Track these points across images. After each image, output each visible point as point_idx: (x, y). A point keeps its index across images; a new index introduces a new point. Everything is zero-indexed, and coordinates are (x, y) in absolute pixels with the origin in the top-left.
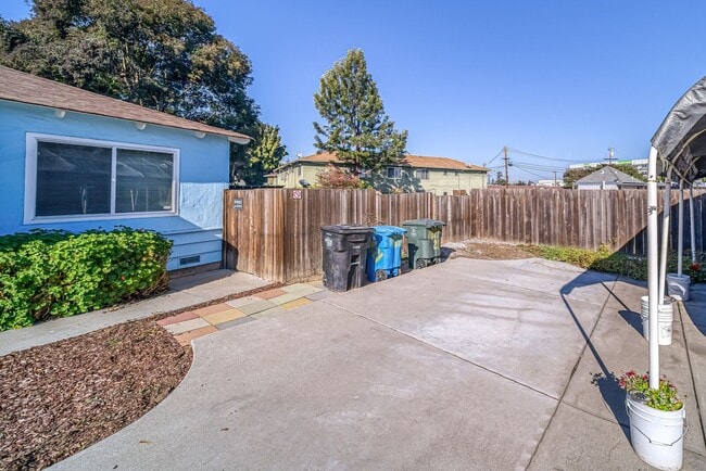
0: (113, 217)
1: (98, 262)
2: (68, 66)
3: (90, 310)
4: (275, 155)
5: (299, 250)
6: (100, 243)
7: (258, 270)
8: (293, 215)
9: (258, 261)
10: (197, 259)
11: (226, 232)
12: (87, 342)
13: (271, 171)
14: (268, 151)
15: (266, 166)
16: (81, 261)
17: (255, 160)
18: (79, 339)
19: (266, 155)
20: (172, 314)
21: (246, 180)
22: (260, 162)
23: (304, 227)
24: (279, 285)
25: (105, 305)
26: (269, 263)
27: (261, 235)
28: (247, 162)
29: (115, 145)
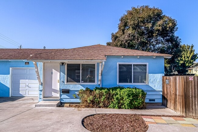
0: (133, 84)
1: (129, 96)
2: (125, 41)
3: (128, 109)
4: (192, 59)
5: (192, 104)
6: (130, 91)
7: (175, 109)
8: (189, 88)
9: (175, 105)
10: (154, 100)
11: (163, 92)
12: (127, 116)
13: (189, 67)
14: (188, 58)
15: (187, 65)
16: (126, 95)
17: (182, 62)
18: (125, 115)
19: (187, 59)
20: (145, 115)
21: (178, 71)
22: (184, 63)
23: (195, 94)
24: (183, 117)
25: (131, 108)
26: (179, 107)
27: (176, 95)
28: (178, 63)
29: (133, 63)
